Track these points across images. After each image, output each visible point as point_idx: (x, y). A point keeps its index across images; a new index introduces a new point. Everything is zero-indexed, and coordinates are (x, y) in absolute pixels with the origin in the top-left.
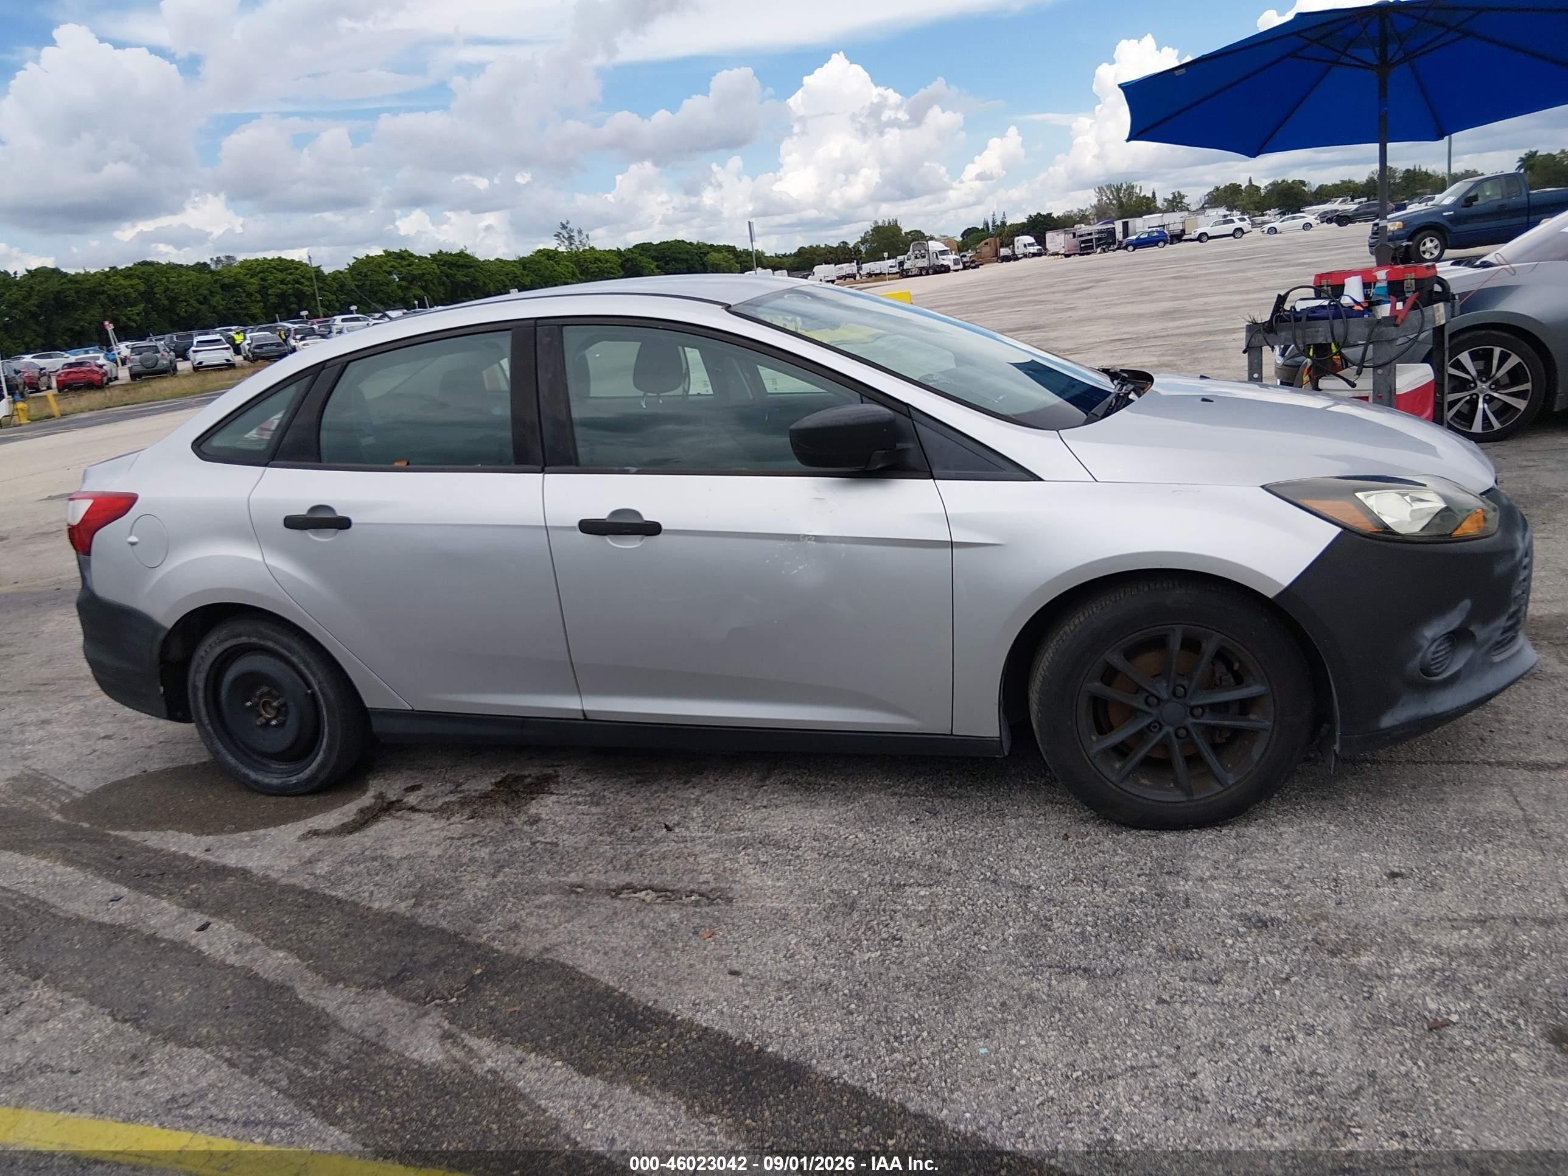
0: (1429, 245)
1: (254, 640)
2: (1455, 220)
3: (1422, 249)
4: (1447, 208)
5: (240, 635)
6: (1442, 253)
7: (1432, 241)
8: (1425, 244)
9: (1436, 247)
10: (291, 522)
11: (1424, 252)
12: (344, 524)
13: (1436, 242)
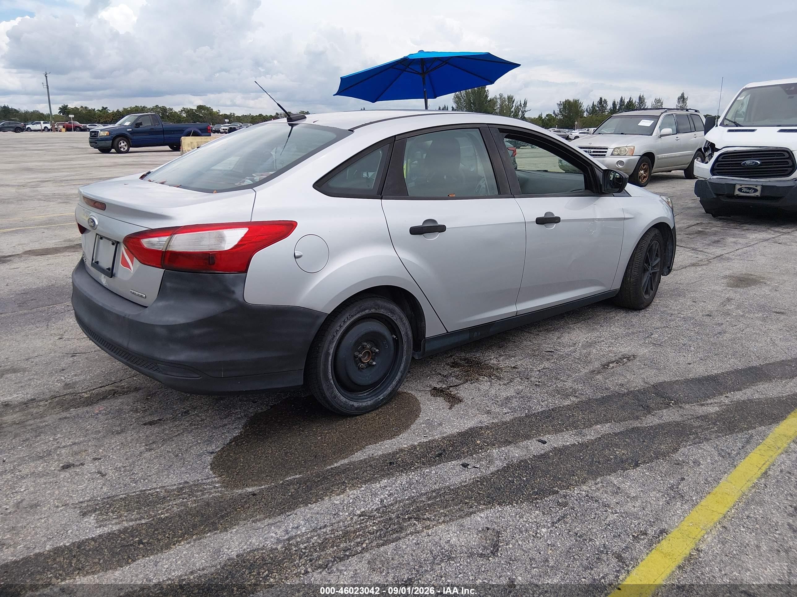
0: (122, 144)
1: (373, 311)
2: (131, 133)
3: (120, 146)
4: (128, 127)
5: (365, 310)
6: (128, 149)
7: (123, 143)
8: (120, 144)
9: (125, 146)
10: (415, 231)
11: (121, 148)
12: (442, 229)
13: (125, 143)
